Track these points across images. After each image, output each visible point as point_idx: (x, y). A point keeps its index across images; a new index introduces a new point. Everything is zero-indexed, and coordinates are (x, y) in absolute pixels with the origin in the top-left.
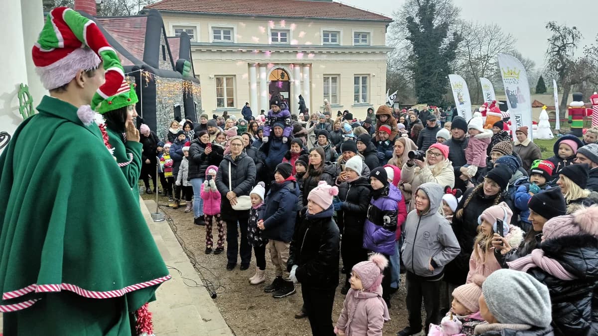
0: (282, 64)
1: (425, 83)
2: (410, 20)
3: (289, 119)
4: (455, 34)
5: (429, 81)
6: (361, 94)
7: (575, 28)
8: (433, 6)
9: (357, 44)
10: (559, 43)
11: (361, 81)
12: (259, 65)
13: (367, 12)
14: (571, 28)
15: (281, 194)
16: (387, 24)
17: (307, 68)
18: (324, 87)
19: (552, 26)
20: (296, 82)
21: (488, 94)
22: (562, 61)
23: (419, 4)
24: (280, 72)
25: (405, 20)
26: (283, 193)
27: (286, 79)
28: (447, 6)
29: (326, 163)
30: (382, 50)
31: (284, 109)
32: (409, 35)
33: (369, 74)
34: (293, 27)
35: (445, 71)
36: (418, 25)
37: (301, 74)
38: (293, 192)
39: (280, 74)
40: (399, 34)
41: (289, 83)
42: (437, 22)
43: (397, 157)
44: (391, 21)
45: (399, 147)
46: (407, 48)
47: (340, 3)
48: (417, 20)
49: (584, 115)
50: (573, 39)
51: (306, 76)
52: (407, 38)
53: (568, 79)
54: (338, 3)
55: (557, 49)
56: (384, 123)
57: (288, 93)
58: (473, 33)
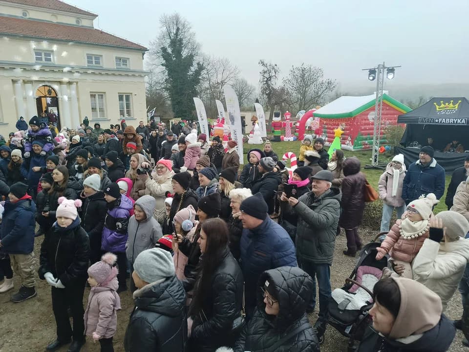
0: (48, 81)
1: (179, 102)
2: (164, 50)
3: (49, 137)
4: (198, 64)
5: (181, 100)
6: (125, 110)
7: (276, 65)
8: (181, 40)
9: (119, 67)
10: (267, 75)
11: (125, 99)
12: (25, 82)
13: (125, 41)
14: (274, 65)
15: (16, 213)
16: (143, 52)
17: (74, 86)
18: (92, 104)
19: (263, 63)
20: (64, 98)
21: (221, 113)
22: (269, 88)
23: (170, 38)
24: (47, 88)
25: (160, 50)
26: (18, 212)
27: (53, 95)
28: (191, 41)
29: (70, 179)
30: (141, 74)
31: (43, 128)
32: (164, 62)
33: (131, 93)
34: (55, 48)
35: (192, 92)
36: (171, 54)
37: (69, 91)
38: (27, 209)
39: (46, 90)
40: (156, 60)
41: (57, 99)
42: (185, 53)
43: (132, 169)
44: (146, 50)
45: (134, 161)
46: (163, 72)
47: (101, 30)
48: (169, 50)
49: (281, 126)
50: (275, 73)
51: (74, 92)
52: (162, 65)
53: (273, 101)
54: (99, 30)
55: (266, 79)
56: (131, 140)
57: (56, 108)
58: (211, 64)
